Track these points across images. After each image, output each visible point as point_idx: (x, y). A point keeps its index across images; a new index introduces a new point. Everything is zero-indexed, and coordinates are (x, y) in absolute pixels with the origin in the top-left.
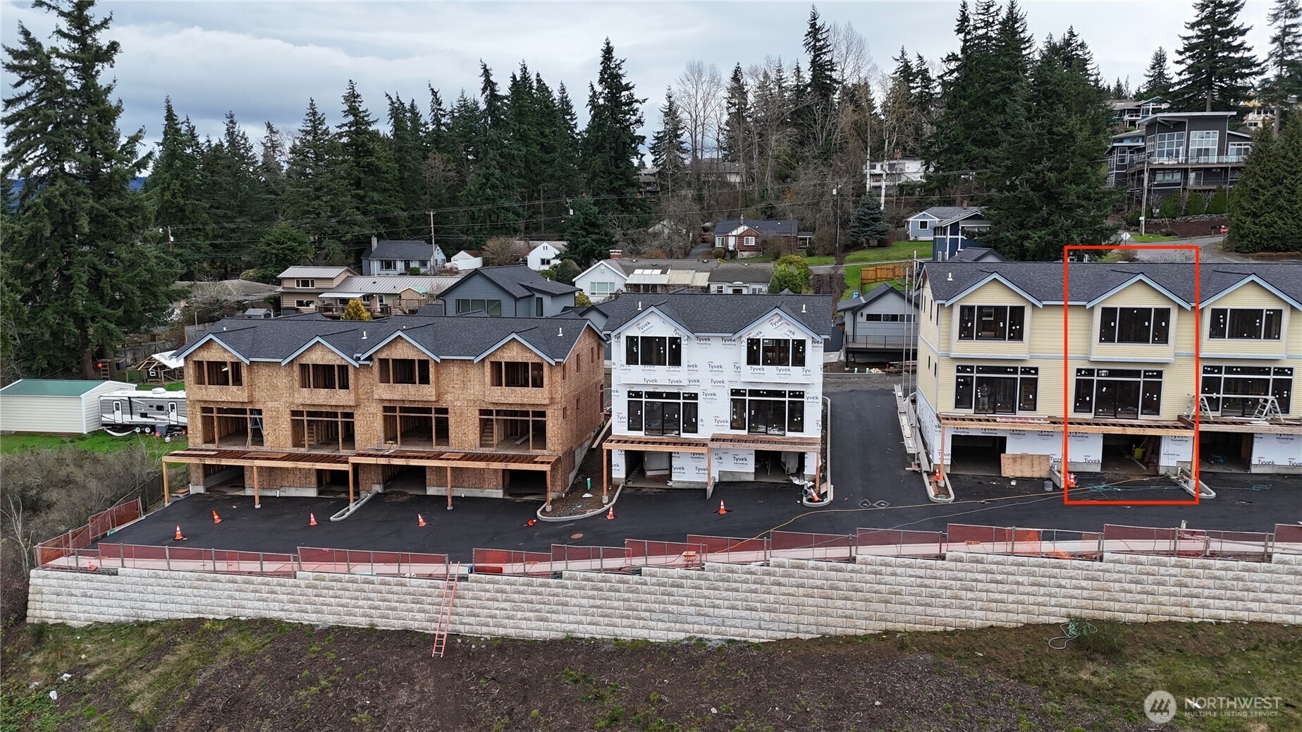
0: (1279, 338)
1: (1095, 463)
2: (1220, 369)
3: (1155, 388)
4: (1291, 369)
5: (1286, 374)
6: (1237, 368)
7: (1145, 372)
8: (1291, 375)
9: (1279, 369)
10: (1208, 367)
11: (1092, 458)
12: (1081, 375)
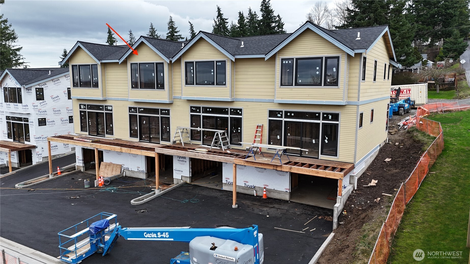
0: (225, 84)
1: (142, 171)
2: (199, 108)
3: (166, 122)
4: (241, 110)
5: (238, 114)
6: (209, 108)
7: (162, 110)
8: (241, 115)
9: (234, 109)
10: (194, 107)
11: (141, 169)
12: (132, 112)
